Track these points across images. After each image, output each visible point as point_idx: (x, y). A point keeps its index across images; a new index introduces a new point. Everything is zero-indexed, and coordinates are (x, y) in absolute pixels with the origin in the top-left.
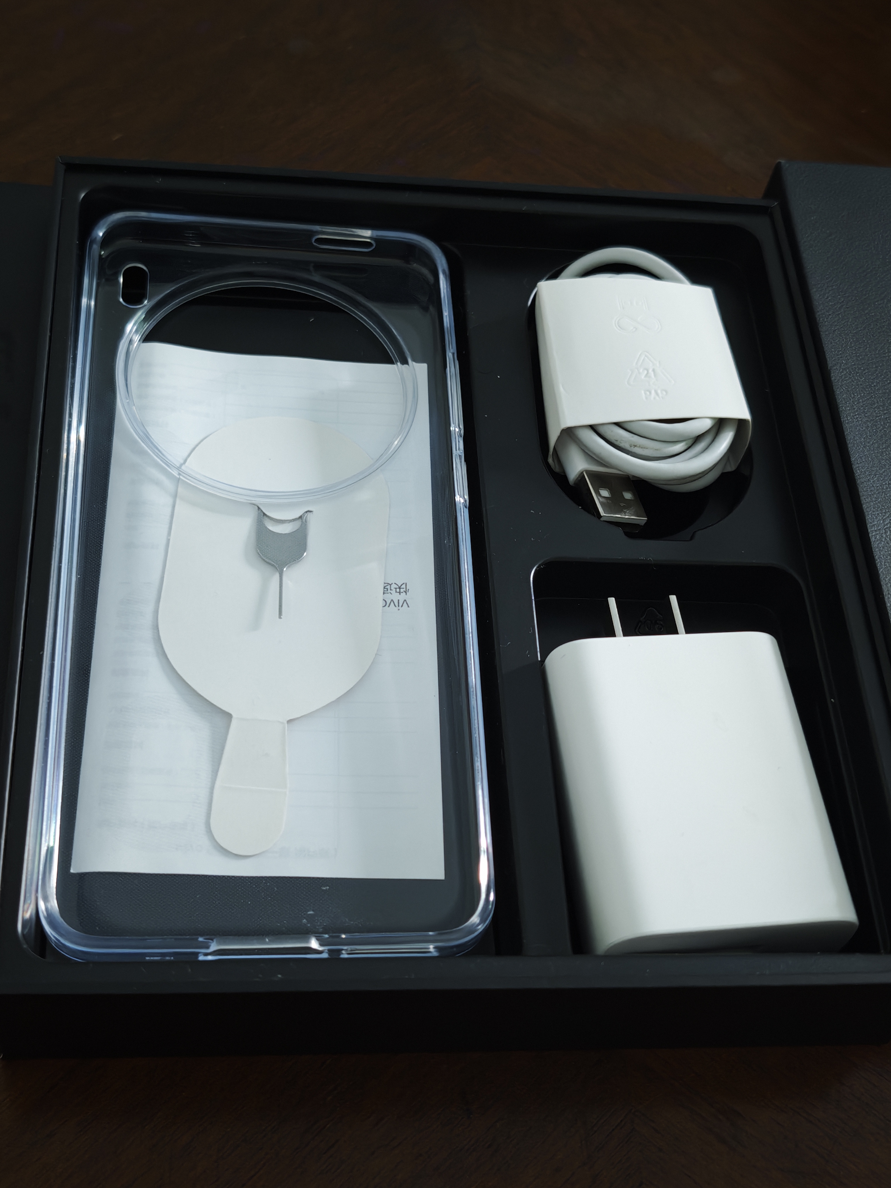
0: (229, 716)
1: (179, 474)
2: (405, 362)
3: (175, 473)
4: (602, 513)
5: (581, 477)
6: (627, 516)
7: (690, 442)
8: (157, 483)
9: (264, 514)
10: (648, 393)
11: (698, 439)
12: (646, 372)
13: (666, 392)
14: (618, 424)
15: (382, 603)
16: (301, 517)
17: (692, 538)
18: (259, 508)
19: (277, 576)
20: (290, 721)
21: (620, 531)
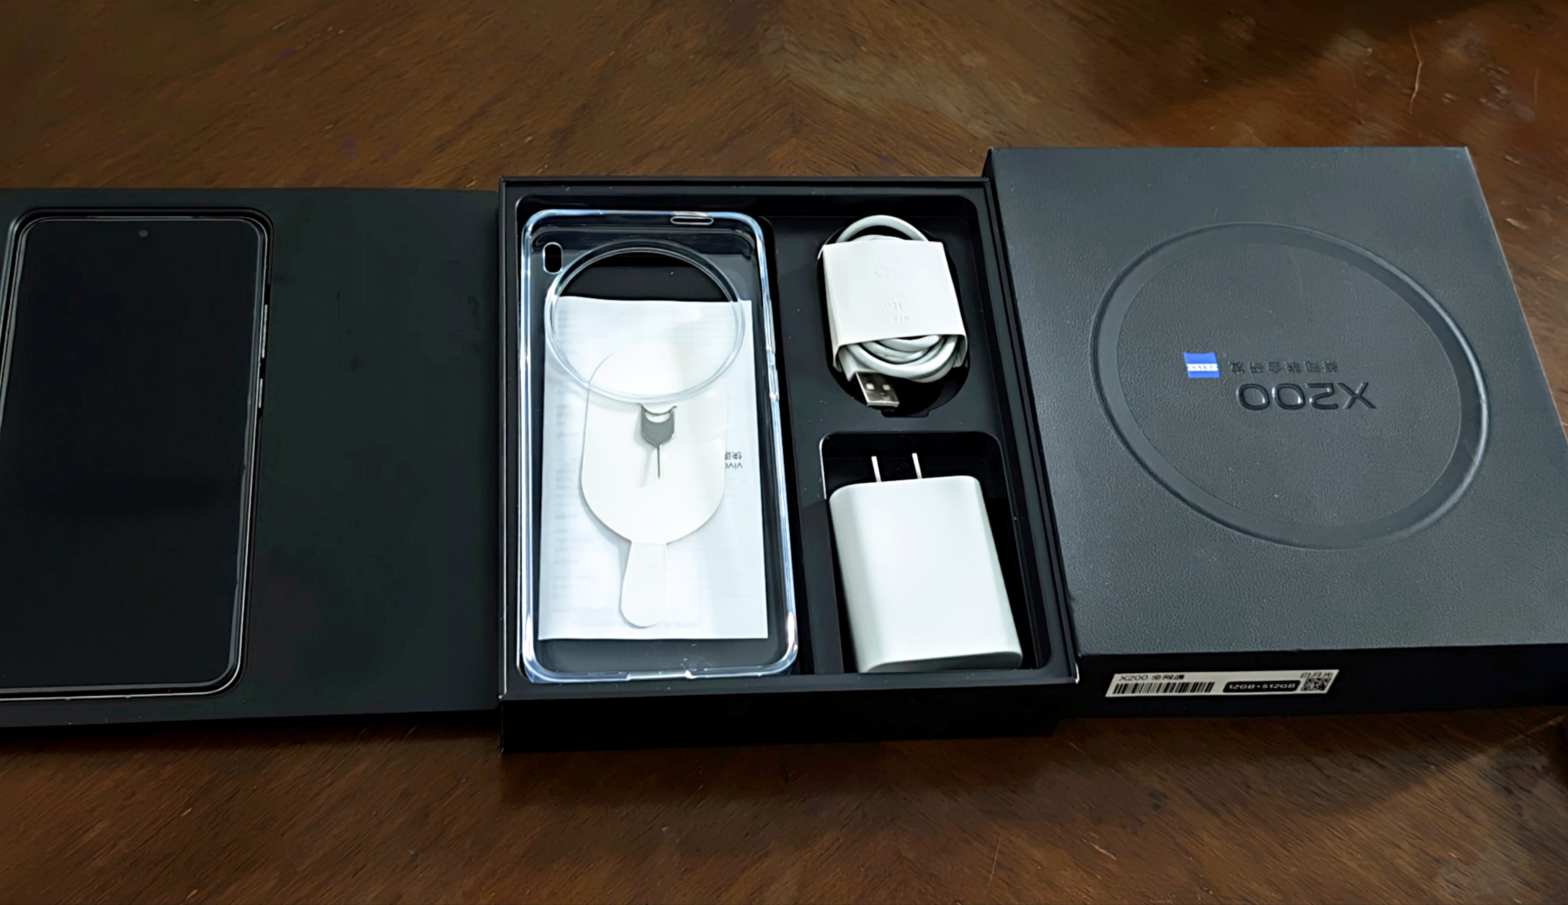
0: (629, 542)
1: (589, 386)
2: (735, 300)
3: (586, 385)
4: (868, 400)
5: (854, 377)
6: (886, 402)
7: (926, 351)
8: (576, 393)
9: (646, 411)
10: (895, 320)
11: (931, 348)
12: (894, 305)
13: (908, 319)
14: (878, 342)
15: (725, 466)
16: (670, 411)
17: (927, 415)
18: (642, 407)
19: (656, 450)
20: (668, 544)
21: (879, 412)
